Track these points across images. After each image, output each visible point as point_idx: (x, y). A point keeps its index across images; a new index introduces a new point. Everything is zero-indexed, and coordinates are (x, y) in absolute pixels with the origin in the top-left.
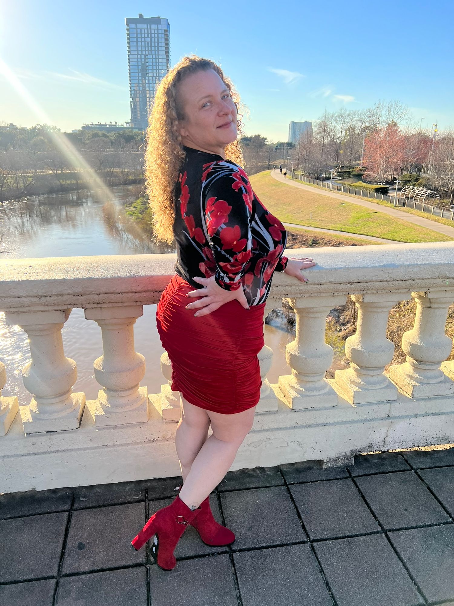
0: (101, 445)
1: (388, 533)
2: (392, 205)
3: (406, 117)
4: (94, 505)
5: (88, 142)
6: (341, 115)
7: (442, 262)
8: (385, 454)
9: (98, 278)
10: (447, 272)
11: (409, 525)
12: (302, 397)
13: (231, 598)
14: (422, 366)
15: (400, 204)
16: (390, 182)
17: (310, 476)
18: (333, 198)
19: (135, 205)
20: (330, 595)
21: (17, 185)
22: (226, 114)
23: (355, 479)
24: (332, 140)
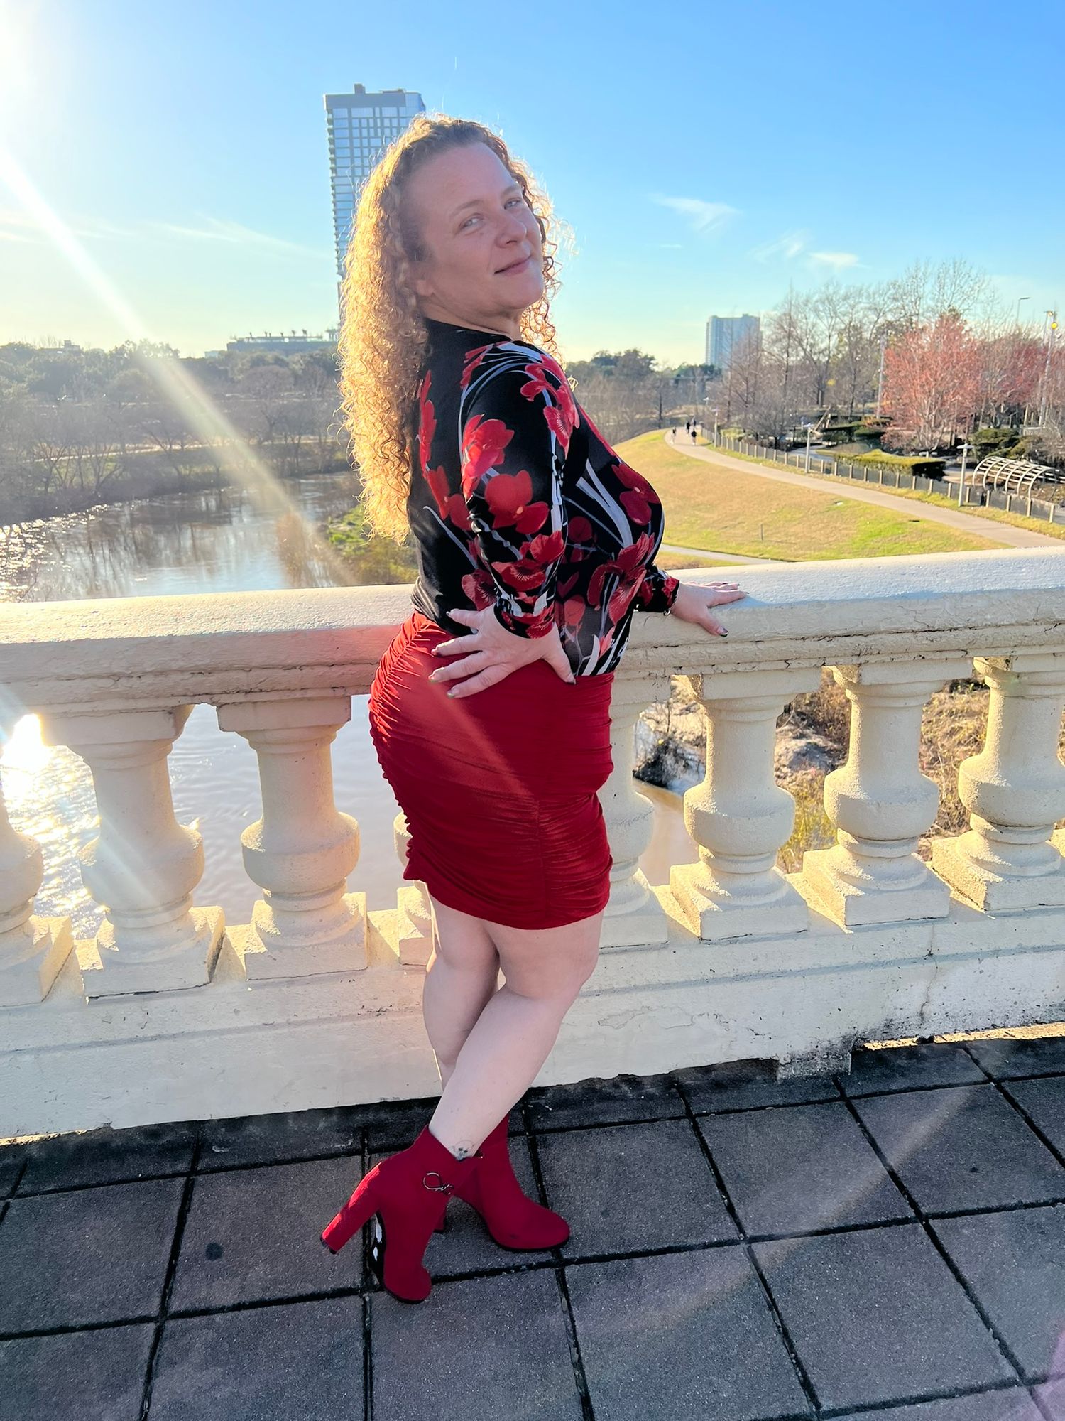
0: (260, 1024)
1: (931, 1222)
2: (954, 502)
3: (982, 297)
4: (244, 1161)
5: (240, 377)
6: (827, 299)
7: (1042, 586)
8: (926, 1047)
9: (245, 633)
10: (1054, 609)
11: (982, 1205)
12: (725, 911)
13: (559, 1366)
14: (1007, 837)
15: (974, 501)
16: (948, 450)
17: (749, 1096)
18: (814, 490)
19: (350, 518)
20: (791, 1359)
21: (80, 481)
22: (514, 241)
23: (854, 1102)
24: (808, 357)
